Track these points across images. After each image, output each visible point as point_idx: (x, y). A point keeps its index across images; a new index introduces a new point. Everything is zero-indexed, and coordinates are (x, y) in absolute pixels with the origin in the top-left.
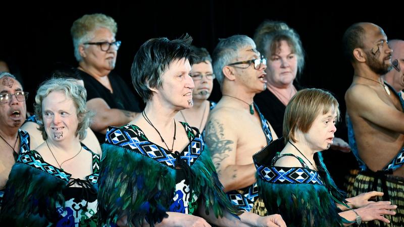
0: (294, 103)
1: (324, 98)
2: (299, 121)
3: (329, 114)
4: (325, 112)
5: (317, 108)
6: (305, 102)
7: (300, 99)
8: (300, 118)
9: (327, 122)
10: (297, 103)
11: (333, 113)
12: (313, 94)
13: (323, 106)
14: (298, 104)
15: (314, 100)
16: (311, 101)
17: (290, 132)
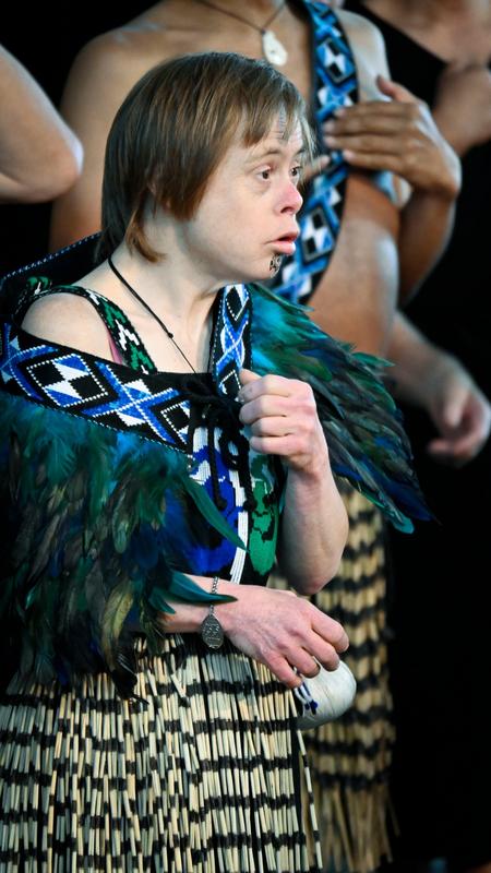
0: (136, 111)
1: (246, 82)
2: (158, 176)
3: (271, 142)
4: (253, 137)
5: (221, 122)
6: (175, 106)
7: (158, 95)
8: (161, 167)
9: (266, 175)
10: (146, 111)
11: (285, 137)
12: (205, 74)
13: (244, 114)
14: (151, 113)
15: (211, 95)
16: (197, 100)
17: (131, 225)
